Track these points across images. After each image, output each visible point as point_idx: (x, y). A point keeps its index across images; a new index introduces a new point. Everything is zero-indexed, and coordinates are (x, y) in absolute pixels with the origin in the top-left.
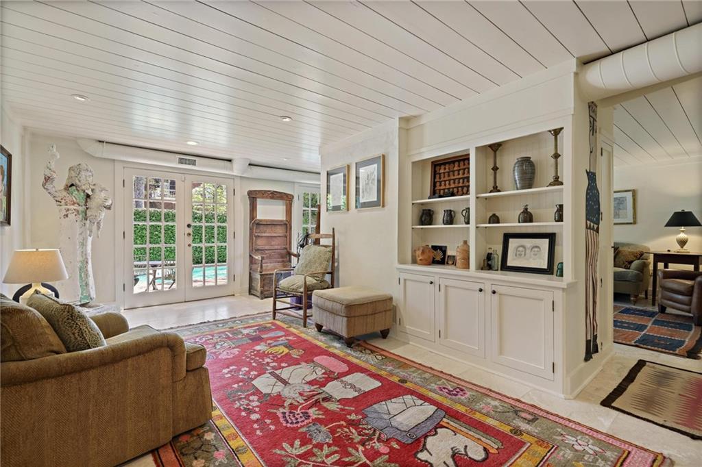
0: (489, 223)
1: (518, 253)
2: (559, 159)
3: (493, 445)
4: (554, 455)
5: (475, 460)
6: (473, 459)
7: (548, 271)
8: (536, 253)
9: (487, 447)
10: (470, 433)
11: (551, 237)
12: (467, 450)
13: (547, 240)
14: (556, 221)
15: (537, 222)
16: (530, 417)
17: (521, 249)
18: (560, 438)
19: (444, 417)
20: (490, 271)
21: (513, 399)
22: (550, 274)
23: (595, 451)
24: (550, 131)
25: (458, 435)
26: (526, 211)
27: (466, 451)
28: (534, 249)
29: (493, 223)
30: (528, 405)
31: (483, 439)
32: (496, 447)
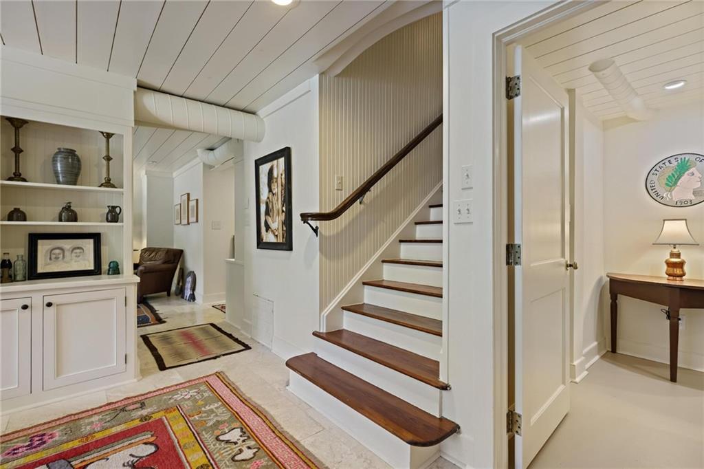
0: (9, 220)
1: (53, 256)
2: (111, 162)
3: (146, 437)
4: (184, 409)
5: (154, 453)
6: (151, 454)
7: (97, 271)
8: (78, 254)
9: (145, 441)
10: (117, 447)
11: (96, 237)
12: (136, 455)
13: (92, 241)
14: (108, 221)
15: (81, 221)
16: (138, 405)
17: (57, 251)
18: (172, 401)
19: (69, 462)
20: (14, 283)
21: (105, 406)
22: (98, 274)
23: (196, 392)
24: (102, 133)
25: (110, 457)
26: (68, 208)
27: (137, 457)
28: (75, 251)
29: (18, 220)
30: (123, 400)
31: (133, 441)
32: (150, 436)
